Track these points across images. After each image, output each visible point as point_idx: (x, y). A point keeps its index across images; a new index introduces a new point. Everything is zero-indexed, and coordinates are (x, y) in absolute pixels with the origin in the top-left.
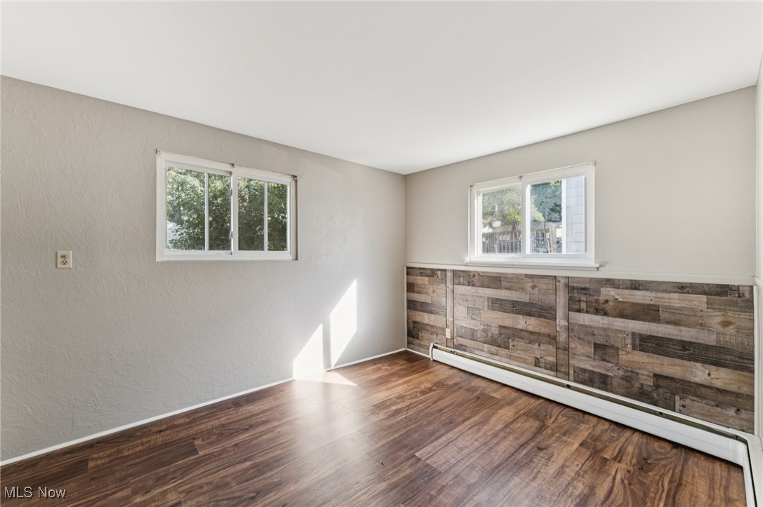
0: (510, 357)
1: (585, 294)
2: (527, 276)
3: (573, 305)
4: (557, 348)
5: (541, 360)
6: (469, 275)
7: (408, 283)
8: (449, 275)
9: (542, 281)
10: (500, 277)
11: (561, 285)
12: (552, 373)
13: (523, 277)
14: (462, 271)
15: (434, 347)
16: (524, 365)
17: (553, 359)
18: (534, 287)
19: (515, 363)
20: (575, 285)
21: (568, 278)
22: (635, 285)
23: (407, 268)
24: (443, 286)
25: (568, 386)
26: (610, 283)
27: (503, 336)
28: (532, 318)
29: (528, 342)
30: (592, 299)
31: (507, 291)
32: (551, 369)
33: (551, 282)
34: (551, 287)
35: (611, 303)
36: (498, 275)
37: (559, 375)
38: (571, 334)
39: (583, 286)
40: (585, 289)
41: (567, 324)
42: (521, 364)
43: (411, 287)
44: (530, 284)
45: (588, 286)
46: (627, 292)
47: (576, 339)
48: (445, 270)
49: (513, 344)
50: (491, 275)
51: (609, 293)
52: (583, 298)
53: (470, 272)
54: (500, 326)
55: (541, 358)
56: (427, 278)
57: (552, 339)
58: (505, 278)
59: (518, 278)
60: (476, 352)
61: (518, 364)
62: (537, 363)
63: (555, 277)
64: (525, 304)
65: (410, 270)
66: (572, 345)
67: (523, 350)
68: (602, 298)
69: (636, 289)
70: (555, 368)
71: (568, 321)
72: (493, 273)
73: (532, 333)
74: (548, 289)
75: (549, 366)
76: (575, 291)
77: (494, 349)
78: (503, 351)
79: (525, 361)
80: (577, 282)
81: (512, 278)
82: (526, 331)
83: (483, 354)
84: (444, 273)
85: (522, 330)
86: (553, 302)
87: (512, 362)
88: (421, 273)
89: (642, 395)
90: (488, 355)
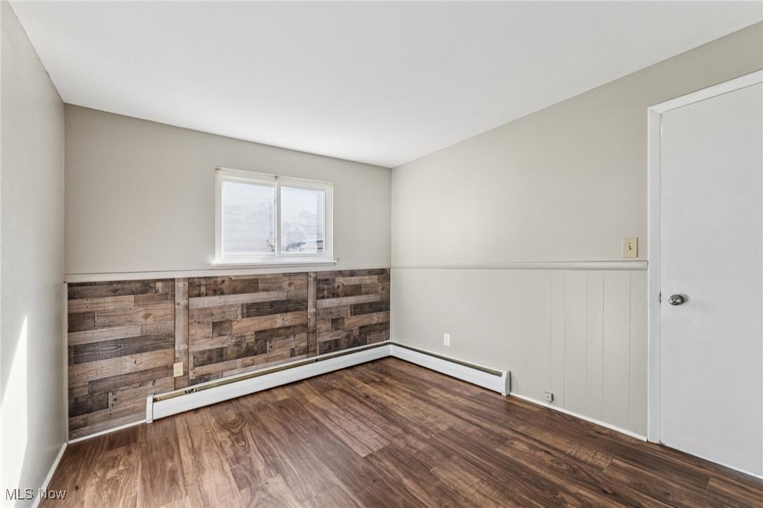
0: (267, 360)
1: (327, 284)
2: (284, 275)
3: (320, 295)
4: (308, 333)
5: (296, 349)
6: (215, 282)
7: (69, 315)
8: (180, 286)
9: (298, 278)
10: (257, 279)
11: (311, 279)
12: (304, 356)
13: (281, 276)
14: (205, 278)
15: (155, 400)
16: (281, 361)
17: (304, 344)
18: (290, 284)
19: (273, 363)
20: (321, 278)
21: (316, 272)
22: (352, 273)
23: (70, 285)
24: (167, 305)
25: (317, 360)
26: (340, 273)
27: (259, 342)
28: (289, 314)
29: (284, 337)
30: (331, 287)
31: (265, 293)
32: (304, 353)
33: (305, 277)
34: (304, 282)
35: (341, 288)
36: (254, 277)
37: (310, 355)
38: (318, 318)
39: (326, 277)
40: (327, 280)
41: (315, 311)
42: (279, 362)
43: (76, 322)
44: (287, 282)
45: (328, 277)
46: (348, 278)
47: (321, 321)
48: (173, 280)
49: (271, 345)
50: (247, 278)
51: (340, 280)
52: (326, 287)
53: (217, 277)
54: (256, 332)
55: (296, 347)
56: (132, 297)
57: (304, 326)
58: (263, 279)
59: (276, 278)
60: (225, 374)
61: (276, 362)
62: (293, 354)
63: (307, 273)
64: (283, 302)
65: (75, 291)
66: (318, 326)
67: (280, 347)
68: (336, 285)
69: (353, 276)
70: (306, 351)
71: (316, 308)
72: (249, 276)
73: (288, 328)
74: (302, 284)
75: (302, 352)
76: (321, 283)
77: (248, 360)
78: (260, 358)
79: (282, 357)
80: (323, 275)
81: (270, 279)
82: (283, 328)
83: (235, 371)
84: (170, 284)
85: (280, 328)
86: (305, 295)
87: (270, 364)
88: (116, 291)
89: (356, 343)
90: (242, 370)
